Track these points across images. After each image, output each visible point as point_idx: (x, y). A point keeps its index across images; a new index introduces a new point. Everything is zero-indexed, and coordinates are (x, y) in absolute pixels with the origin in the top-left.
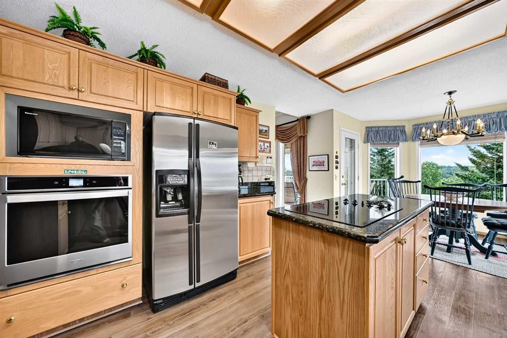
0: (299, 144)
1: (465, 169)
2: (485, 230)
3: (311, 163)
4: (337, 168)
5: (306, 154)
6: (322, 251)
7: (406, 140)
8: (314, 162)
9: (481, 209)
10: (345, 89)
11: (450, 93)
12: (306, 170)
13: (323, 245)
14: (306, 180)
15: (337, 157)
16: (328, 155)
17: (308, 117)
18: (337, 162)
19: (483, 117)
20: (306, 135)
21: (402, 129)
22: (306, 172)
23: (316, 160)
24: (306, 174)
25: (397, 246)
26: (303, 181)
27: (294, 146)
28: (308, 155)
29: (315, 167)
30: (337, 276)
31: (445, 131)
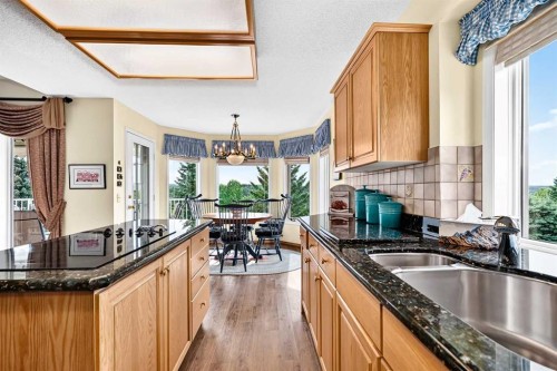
0: (47, 143)
1: (256, 187)
2: (256, 238)
3: (74, 177)
4: (119, 184)
5: (64, 160)
6: (22, 327)
7: (206, 156)
8: (79, 174)
9: (253, 221)
10: (120, 73)
11: (236, 116)
12: (63, 187)
13: (23, 316)
14: (63, 205)
15: (119, 169)
16: (105, 166)
17: (68, 100)
18: (120, 177)
19: (256, 144)
20: (64, 129)
21: (202, 144)
22: (63, 191)
23: (82, 171)
24: (62, 195)
25: (157, 279)
26: (56, 207)
27: (37, 144)
28: (68, 162)
29: (80, 182)
30: (50, 359)
31: (233, 151)
